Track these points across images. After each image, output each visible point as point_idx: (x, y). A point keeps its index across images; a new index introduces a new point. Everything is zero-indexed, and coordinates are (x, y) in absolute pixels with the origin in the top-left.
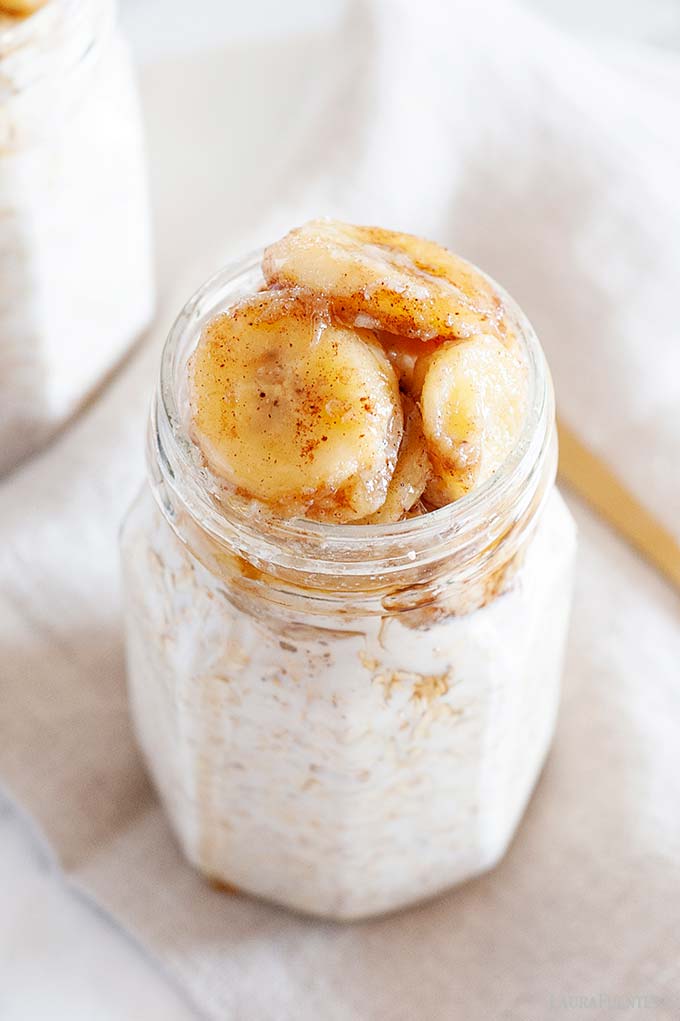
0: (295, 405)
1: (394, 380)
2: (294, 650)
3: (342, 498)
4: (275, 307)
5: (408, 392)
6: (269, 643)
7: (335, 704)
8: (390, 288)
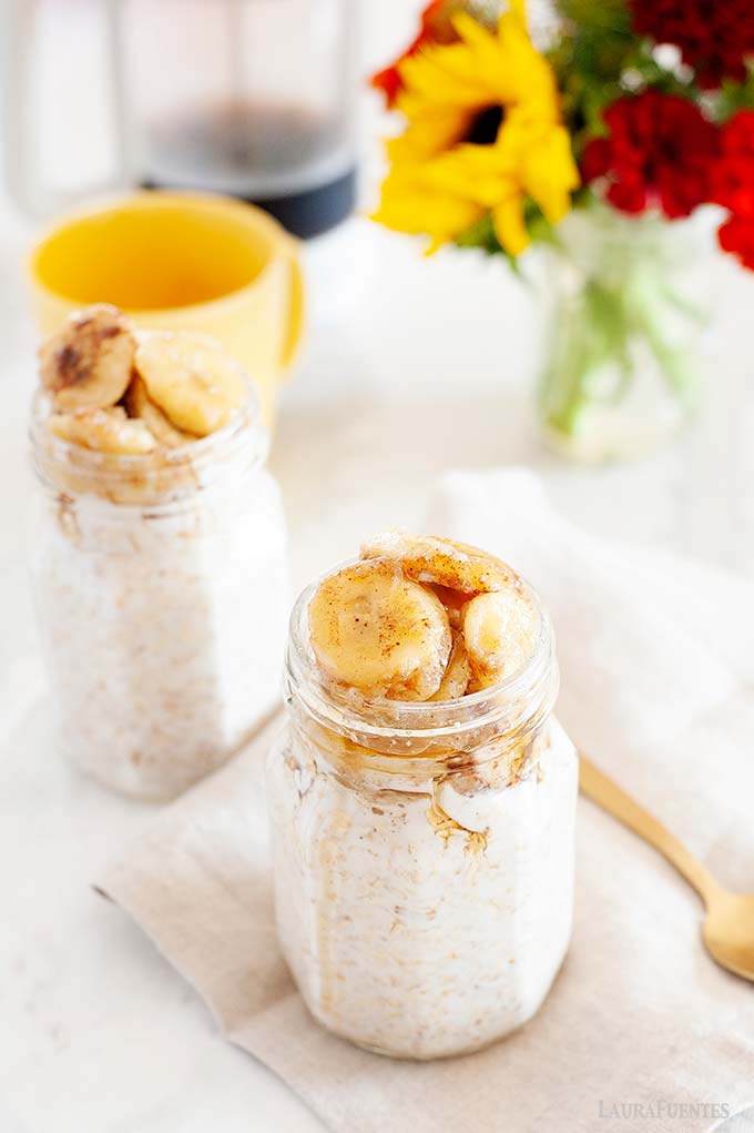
0: (379, 625)
1: (447, 620)
2: (381, 813)
3: (410, 685)
4: (367, 568)
5: (456, 628)
6: (366, 810)
7: (410, 852)
8: (442, 553)
